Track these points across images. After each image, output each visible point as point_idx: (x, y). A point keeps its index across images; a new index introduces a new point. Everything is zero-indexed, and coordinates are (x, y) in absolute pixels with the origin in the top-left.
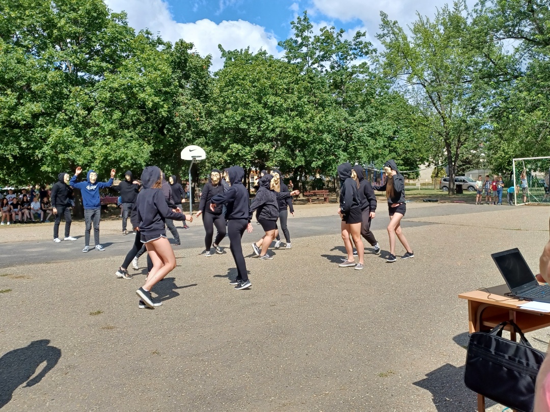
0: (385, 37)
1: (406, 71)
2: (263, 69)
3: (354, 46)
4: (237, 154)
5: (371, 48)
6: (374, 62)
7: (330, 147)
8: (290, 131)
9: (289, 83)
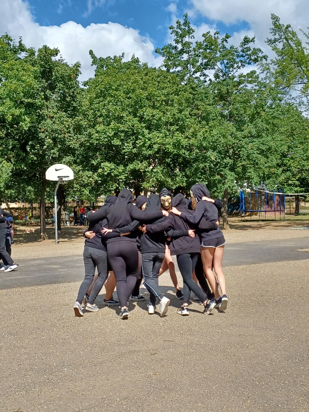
0: (277, 43)
1: (300, 80)
2: (139, 78)
3: (241, 53)
4: (109, 174)
5: (260, 55)
6: (264, 71)
7: (216, 165)
8: (170, 148)
9: (168, 94)
